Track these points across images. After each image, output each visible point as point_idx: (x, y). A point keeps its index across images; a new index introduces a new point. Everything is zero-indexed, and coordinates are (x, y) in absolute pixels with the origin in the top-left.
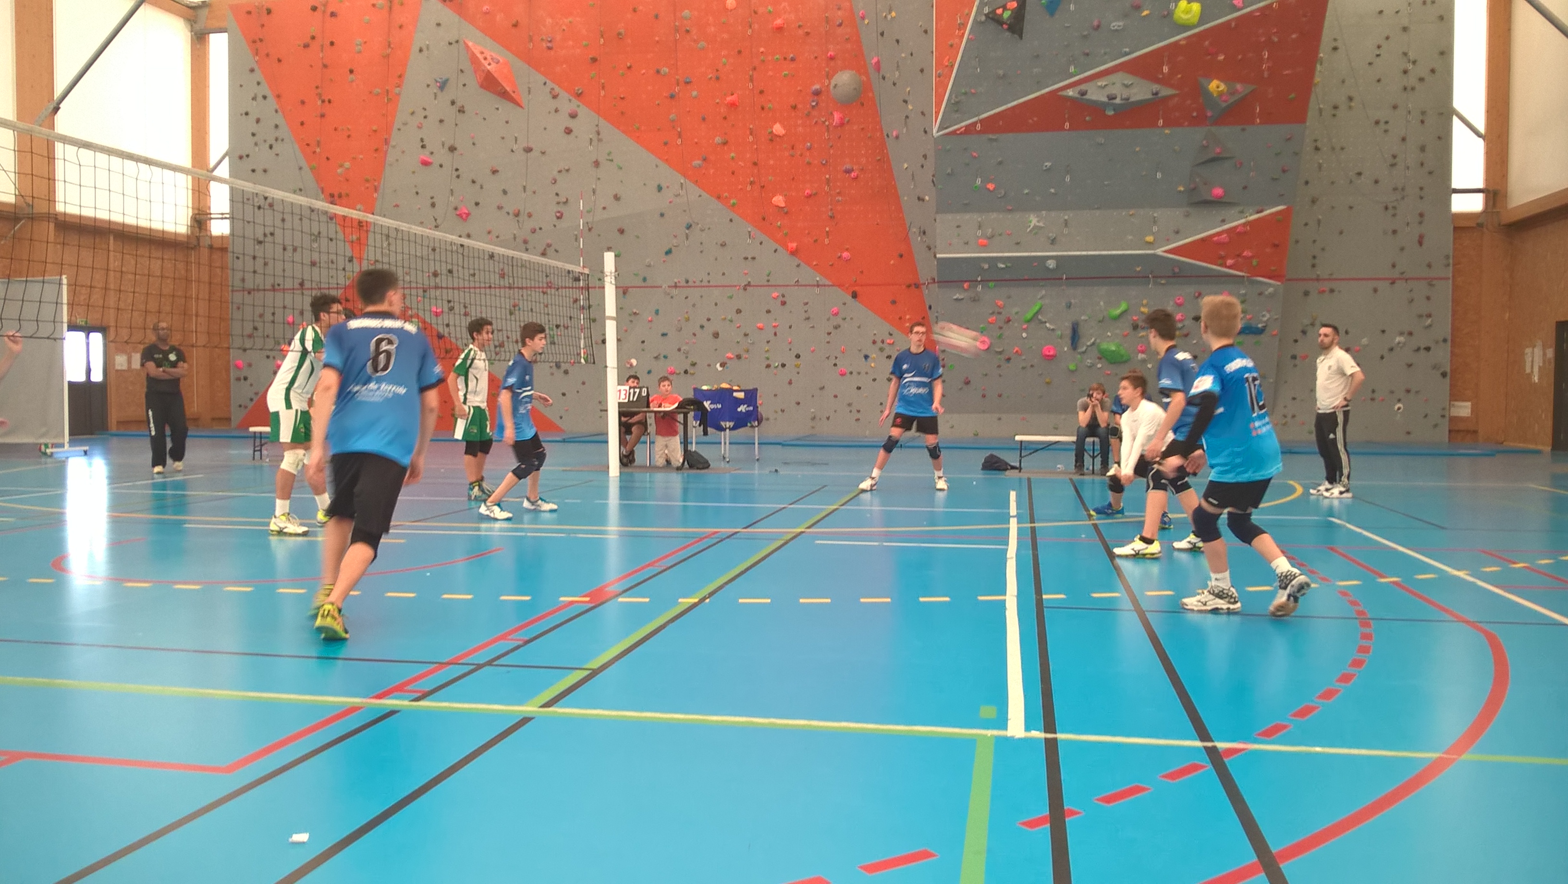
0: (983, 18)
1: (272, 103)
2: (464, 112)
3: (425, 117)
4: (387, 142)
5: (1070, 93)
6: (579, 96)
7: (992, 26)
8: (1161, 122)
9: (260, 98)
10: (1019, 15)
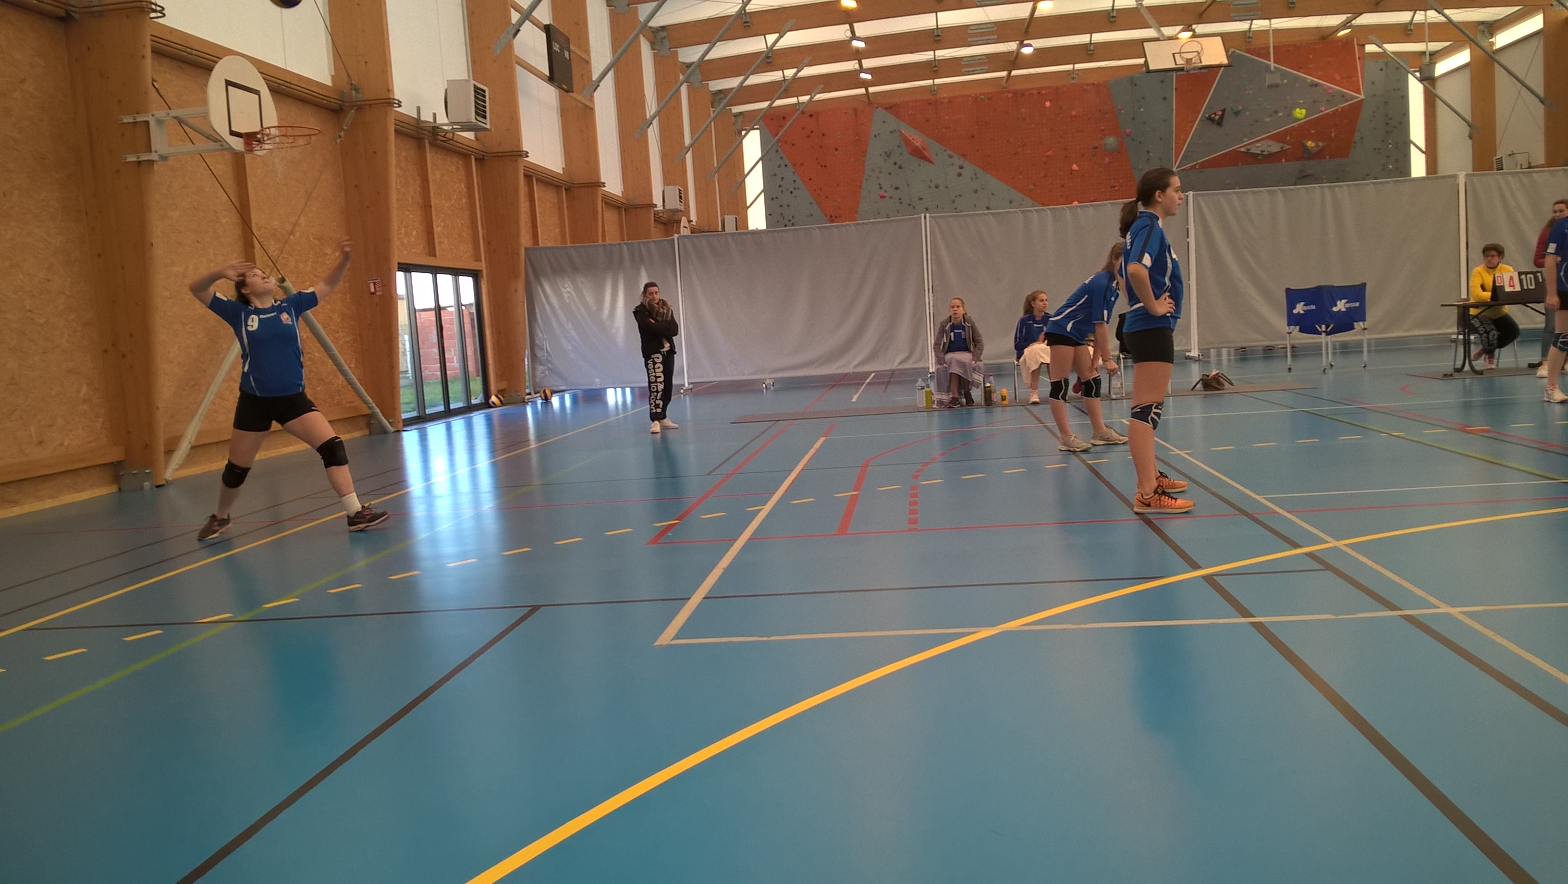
0: (1205, 119)
1: (790, 168)
2: (901, 168)
3: (881, 172)
4: (860, 187)
5: (1243, 150)
6: (964, 156)
7: (1209, 122)
8: (1283, 160)
9: (783, 165)
10: (1222, 117)
